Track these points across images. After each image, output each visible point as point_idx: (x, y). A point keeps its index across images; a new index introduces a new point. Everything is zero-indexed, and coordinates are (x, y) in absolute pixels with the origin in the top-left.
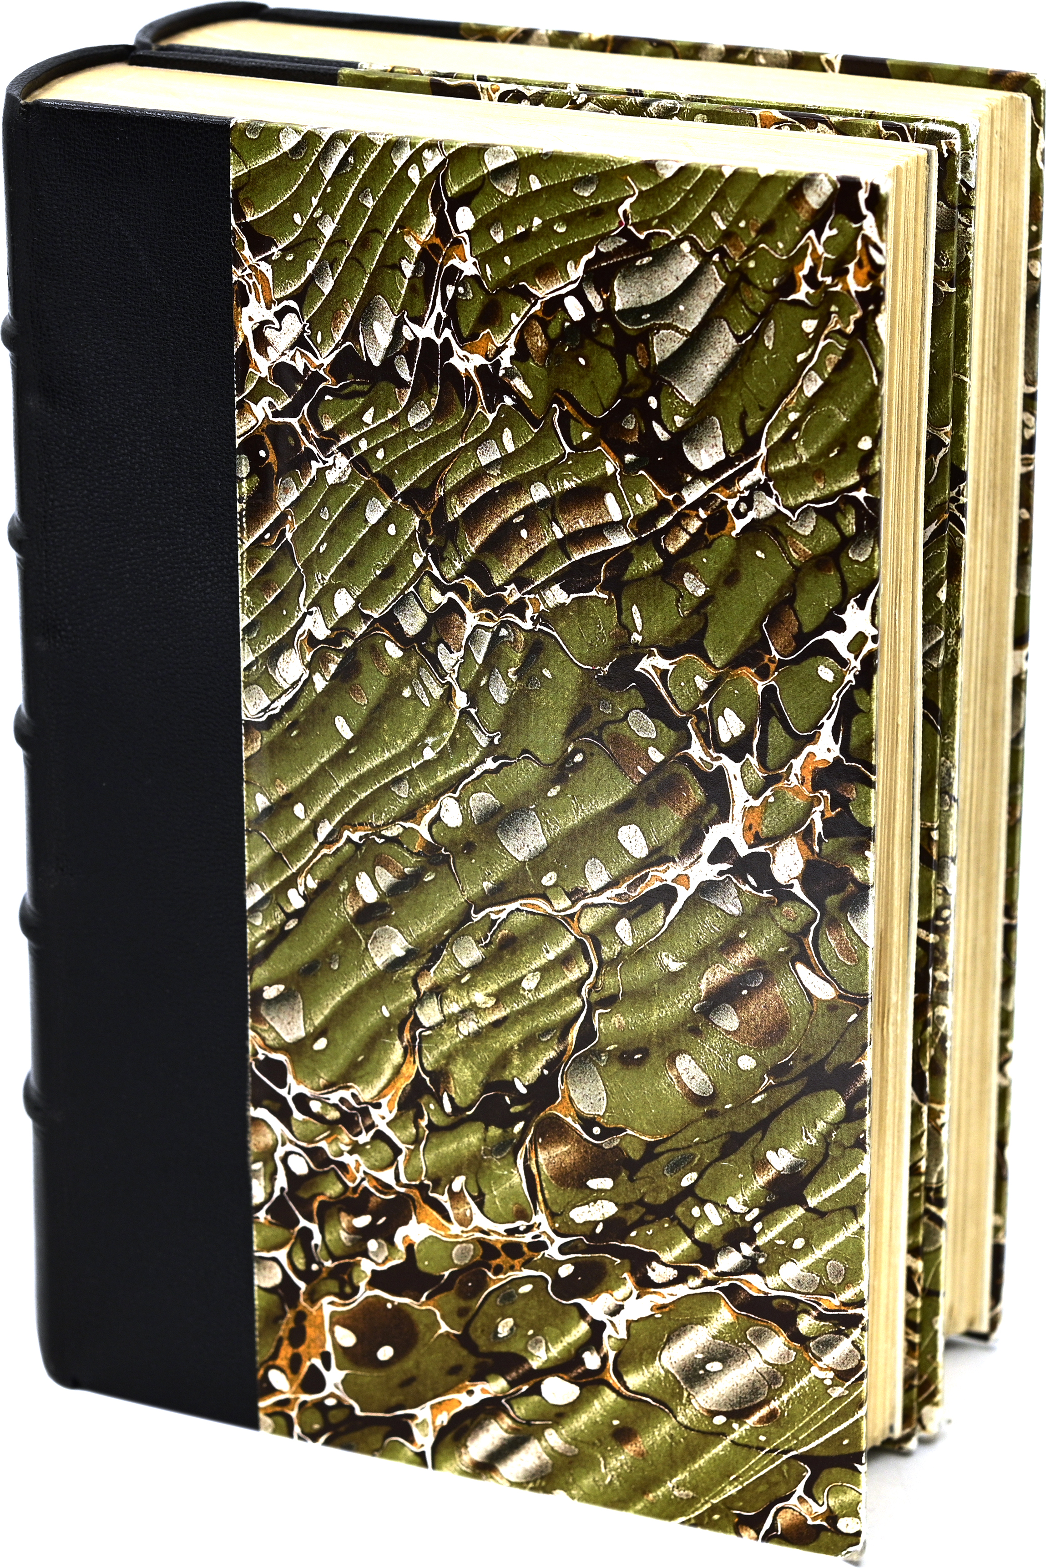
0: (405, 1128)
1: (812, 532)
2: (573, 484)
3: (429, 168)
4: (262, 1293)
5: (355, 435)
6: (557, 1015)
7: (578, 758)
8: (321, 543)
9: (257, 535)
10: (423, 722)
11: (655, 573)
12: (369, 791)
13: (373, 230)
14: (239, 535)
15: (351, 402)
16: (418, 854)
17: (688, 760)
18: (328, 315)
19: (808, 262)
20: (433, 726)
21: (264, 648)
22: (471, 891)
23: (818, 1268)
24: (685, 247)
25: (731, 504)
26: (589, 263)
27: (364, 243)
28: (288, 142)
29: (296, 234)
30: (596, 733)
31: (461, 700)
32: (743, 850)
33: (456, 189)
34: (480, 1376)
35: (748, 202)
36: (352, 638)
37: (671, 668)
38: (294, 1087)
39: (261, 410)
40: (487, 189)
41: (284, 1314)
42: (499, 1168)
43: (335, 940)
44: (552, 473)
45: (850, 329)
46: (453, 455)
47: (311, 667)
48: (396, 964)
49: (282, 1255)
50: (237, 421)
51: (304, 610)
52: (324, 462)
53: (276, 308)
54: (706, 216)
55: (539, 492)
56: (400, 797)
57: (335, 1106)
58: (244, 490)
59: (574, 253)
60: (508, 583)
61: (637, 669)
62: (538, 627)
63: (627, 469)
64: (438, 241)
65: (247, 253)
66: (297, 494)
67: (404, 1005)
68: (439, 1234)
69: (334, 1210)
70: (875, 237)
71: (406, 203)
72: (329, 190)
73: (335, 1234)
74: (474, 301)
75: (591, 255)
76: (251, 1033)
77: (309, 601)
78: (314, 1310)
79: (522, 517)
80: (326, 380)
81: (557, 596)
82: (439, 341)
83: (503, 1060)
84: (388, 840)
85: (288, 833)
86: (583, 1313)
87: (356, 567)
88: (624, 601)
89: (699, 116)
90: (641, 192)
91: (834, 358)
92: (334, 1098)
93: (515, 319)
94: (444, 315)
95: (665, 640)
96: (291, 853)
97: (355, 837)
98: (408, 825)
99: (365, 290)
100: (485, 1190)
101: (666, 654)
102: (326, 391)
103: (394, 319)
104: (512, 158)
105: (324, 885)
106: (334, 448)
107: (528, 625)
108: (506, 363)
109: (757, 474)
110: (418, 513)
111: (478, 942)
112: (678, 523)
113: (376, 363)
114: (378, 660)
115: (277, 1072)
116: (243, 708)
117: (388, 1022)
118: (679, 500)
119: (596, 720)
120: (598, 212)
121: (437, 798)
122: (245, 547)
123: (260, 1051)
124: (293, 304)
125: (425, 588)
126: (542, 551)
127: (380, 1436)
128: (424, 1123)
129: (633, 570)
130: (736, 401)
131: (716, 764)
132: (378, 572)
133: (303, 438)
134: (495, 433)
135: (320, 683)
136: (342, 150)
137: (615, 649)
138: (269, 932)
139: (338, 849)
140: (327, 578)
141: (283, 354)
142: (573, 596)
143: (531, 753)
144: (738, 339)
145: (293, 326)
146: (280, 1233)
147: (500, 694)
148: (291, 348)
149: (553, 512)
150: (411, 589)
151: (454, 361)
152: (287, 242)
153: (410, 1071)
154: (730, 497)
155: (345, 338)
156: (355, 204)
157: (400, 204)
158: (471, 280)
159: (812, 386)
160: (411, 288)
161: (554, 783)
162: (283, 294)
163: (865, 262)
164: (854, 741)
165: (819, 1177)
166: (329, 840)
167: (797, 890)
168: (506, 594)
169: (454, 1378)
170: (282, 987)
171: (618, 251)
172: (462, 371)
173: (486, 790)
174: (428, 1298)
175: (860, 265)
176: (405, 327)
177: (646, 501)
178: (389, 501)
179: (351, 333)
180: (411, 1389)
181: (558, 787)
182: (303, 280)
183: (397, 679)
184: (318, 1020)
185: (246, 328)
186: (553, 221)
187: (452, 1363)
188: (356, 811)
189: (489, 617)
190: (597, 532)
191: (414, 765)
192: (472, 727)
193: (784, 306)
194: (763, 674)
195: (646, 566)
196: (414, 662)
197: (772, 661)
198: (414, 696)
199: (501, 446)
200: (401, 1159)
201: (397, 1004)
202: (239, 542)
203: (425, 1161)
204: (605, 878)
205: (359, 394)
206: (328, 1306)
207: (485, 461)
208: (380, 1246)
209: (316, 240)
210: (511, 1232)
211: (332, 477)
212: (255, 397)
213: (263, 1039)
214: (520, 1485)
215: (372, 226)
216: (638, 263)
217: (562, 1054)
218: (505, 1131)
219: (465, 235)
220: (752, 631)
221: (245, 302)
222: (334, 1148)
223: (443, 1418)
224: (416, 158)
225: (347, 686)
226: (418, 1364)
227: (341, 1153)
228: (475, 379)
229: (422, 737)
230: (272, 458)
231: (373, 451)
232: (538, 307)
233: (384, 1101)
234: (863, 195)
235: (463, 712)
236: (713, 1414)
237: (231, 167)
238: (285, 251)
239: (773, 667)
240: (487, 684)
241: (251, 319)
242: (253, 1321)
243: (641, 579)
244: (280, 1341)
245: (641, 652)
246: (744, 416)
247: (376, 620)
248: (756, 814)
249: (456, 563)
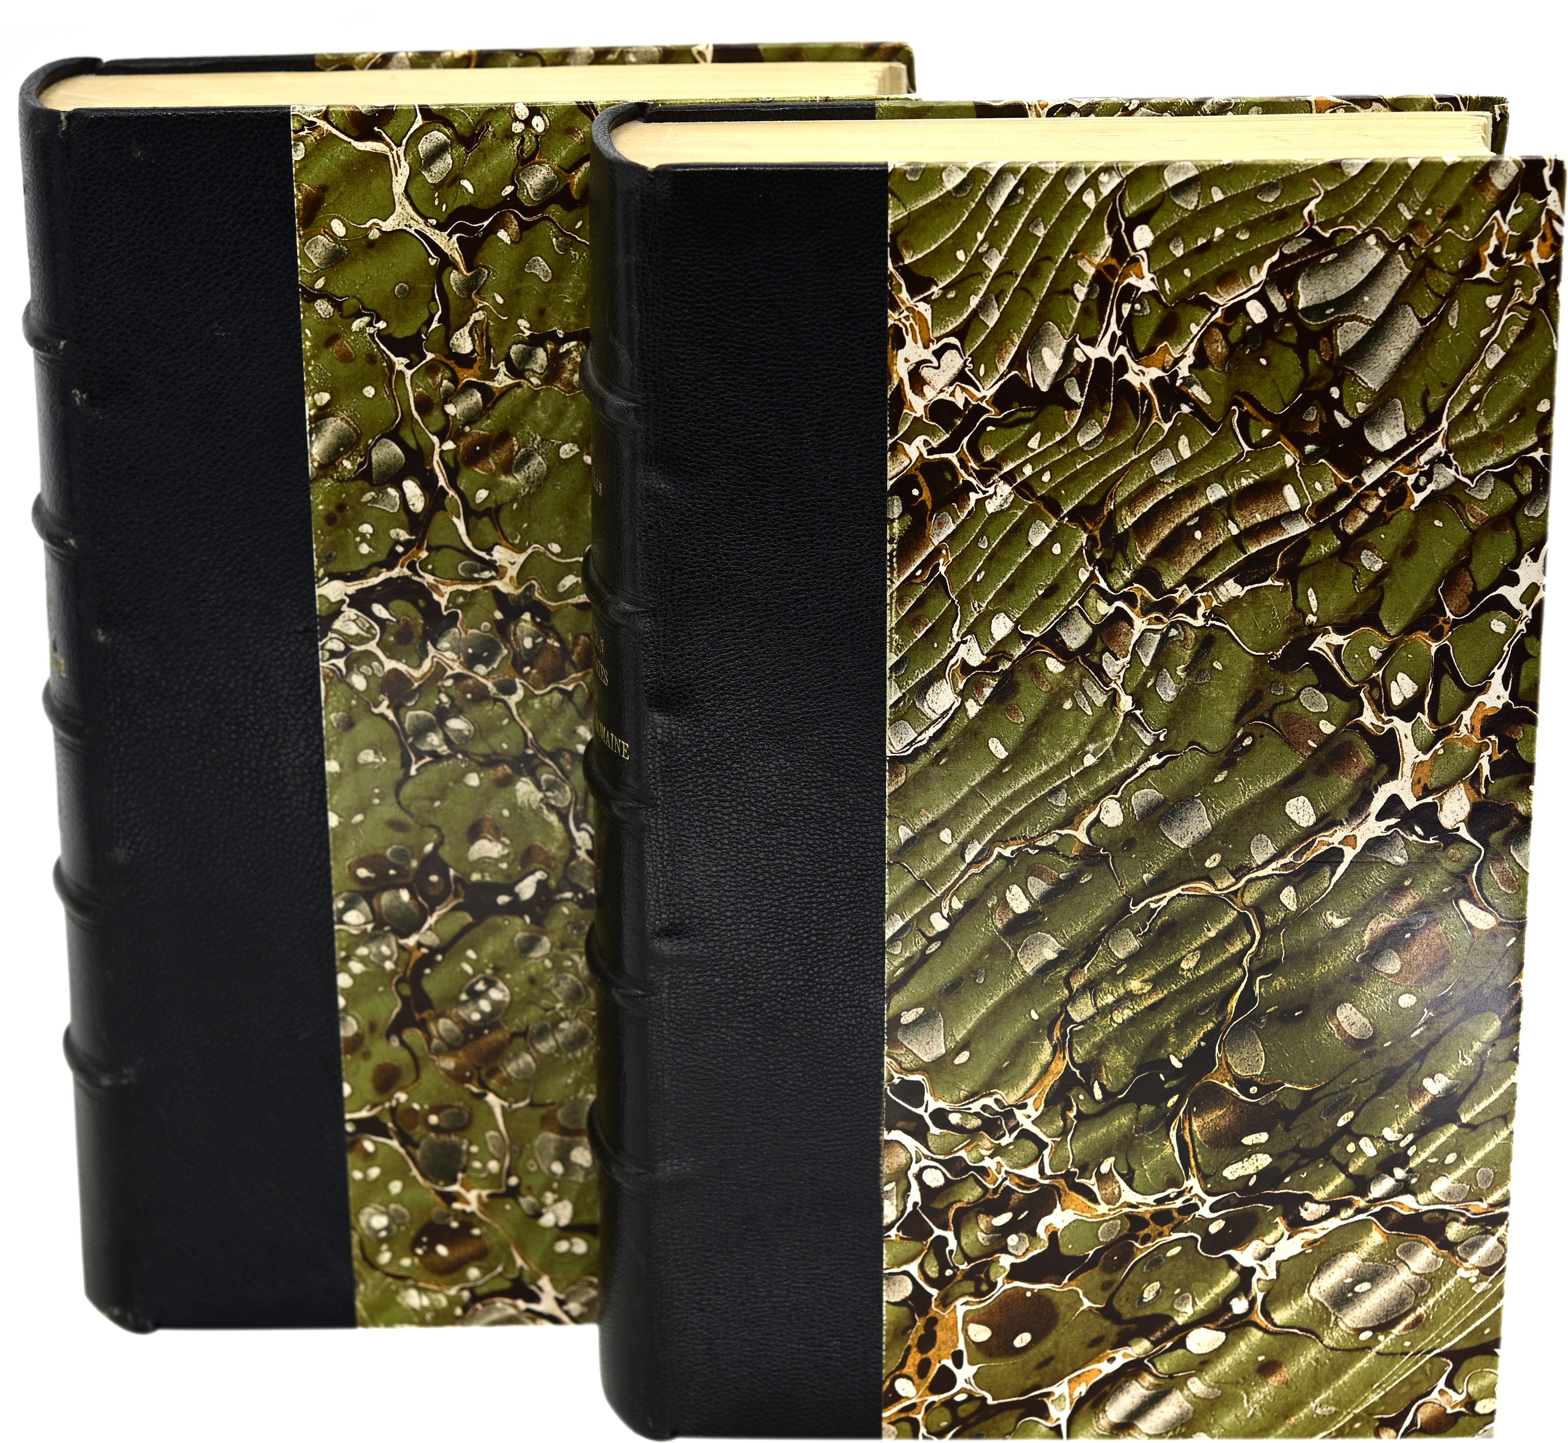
0: (1052, 1122)
1: (1490, 496)
2: (1251, 481)
3: (1106, 191)
4: (891, 1307)
5: (1019, 462)
6: (1216, 989)
7: (1247, 742)
8: (979, 572)
9: (908, 573)
10: (1084, 730)
11: (1332, 555)
12: (1024, 805)
13: (1043, 258)
14: (889, 576)
15: (1016, 430)
16: (1075, 858)
17: (1361, 727)
18: (992, 347)
19: (1494, 242)
20: (1095, 732)
21: (912, 683)
22: (1130, 884)
23: (1469, 1177)
24: (1371, 240)
25: (1411, 480)
26: (1272, 266)
27: (1034, 272)
28: (951, 182)
29: (959, 271)
30: (1266, 716)
31: (1126, 703)
32: (1411, 803)
33: (1134, 208)
34: (1123, 1341)
35: (1434, 191)
36: (1009, 660)
37: (1345, 643)
38: (933, 1103)
39: (915, 449)
40: (1167, 205)
41: (915, 1322)
42: (1150, 1143)
43: (982, 955)
44: (1229, 473)
45: (1532, 301)
46: (1125, 469)
47: (963, 695)
48: (1048, 967)
49: (913, 1268)
50: (889, 464)
51: (957, 639)
52: (984, 492)
53: (934, 347)
54: (1393, 208)
55: (1216, 493)
56: (1058, 807)
57: (977, 1114)
58: (896, 531)
59: (1257, 258)
60: (1179, 584)
61: (1311, 649)
62: (1210, 622)
63: (1307, 460)
64: (1113, 262)
65: (904, 295)
66: (953, 527)
67: (1055, 1005)
68: (1086, 1217)
69: (972, 1214)
70: (1558, 212)
71: (1080, 228)
72: (996, 223)
73: (972, 1237)
74: (1152, 315)
75: (1275, 258)
76: (887, 1059)
77: (964, 630)
78: (946, 1314)
79: (1196, 520)
80: (988, 411)
81: (1232, 589)
82: (1113, 360)
83: (1159, 1040)
84: (1042, 849)
85: (932, 859)
86: (1232, 1263)
87: (1017, 591)
88: (1300, 587)
89: (1254, 109)
90: (1326, 192)
91: (1516, 329)
92: (976, 1107)
93: (1194, 329)
94: (1119, 333)
95: (1340, 617)
96: (935, 878)
97: (1007, 853)
98: (1064, 832)
99: (1034, 318)
100: (1135, 1166)
101: (1340, 631)
102: (989, 422)
103: (1064, 343)
104: (1194, 172)
105: (969, 905)
106: (996, 477)
107: (1200, 622)
108: (1183, 370)
109: (1438, 447)
110: (1085, 529)
111: (1135, 933)
112: (1357, 504)
113: (1044, 388)
114: (1037, 677)
115: (914, 1093)
116: (888, 744)
117: (1036, 1025)
118: (1359, 483)
119: (1267, 702)
120: (1282, 216)
121: (1096, 802)
122: (895, 586)
123: (896, 1075)
124: (953, 340)
125: (1091, 601)
126: (1216, 550)
127: (1012, 1420)
128: (1072, 1114)
129: (1310, 555)
130: (1418, 381)
131: (1387, 727)
132: (1040, 592)
133: (962, 472)
134: (1171, 441)
135: (973, 708)
136: (1012, 182)
137: (1288, 632)
138: (909, 959)
139: (987, 867)
140: (984, 605)
141: (941, 391)
142: (1247, 588)
143: (1199, 745)
144: (1422, 321)
145: (953, 362)
146: (912, 1246)
147: (1168, 692)
148: (951, 384)
149: (1229, 510)
150: (1076, 604)
151: (1129, 377)
152: (948, 280)
153: (1059, 1067)
154: (1410, 473)
155: (1010, 368)
156: (1026, 235)
157: (1073, 229)
158: (1149, 296)
159: (1492, 360)
160: (1085, 310)
161: (1220, 770)
162: (943, 332)
163: (1549, 235)
164: (1524, 685)
165: (1473, 1095)
166: (976, 861)
167: (1464, 833)
168: (1177, 595)
169: (1095, 1349)
170: (921, 1010)
171: (1302, 252)
172: (1137, 385)
173: (1150, 786)
174: (1070, 1280)
175: (1544, 238)
176: (1076, 349)
177: (1323, 488)
178: (1054, 522)
179: (1018, 362)
180: (1047, 1369)
181: (1225, 773)
182: (965, 316)
183: (1057, 693)
184: (960, 1034)
185: (901, 370)
186: (1236, 229)
187: (1094, 1335)
188: (1006, 829)
189: (1158, 620)
190: (1274, 524)
191: (1073, 774)
192: (1137, 728)
193: (1469, 285)
194: (1437, 635)
195: (1324, 549)
196: (1076, 675)
197: (1446, 622)
198: (1076, 707)
199: (1176, 453)
200: (1046, 1153)
201: (1047, 1005)
202: (889, 583)
203: (1071, 1150)
204: (1271, 850)
205: (1023, 421)
206: (960, 1307)
207: (1158, 470)
208: (1021, 1239)
209: (980, 274)
210: (1159, 1202)
211: (991, 507)
212: (909, 438)
213: (900, 1063)
214: (1160, 1436)
215: (1043, 255)
216: (1323, 261)
217: (1221, 1023)
218: (1158, 1107)
219: (1143, 253)
220: (1428, 597)
221: (901, 344)
222: (974, 1154)
223: (1082, 1389)
224: (1092, 182)
225: (1003, 707)
226: (1056, 1344)
227: (982, 1158)
228: (1151, 391)
229: (1082, 745)
230: (927, 496)
231: (1038, 475)
232: (1219, 314)
233: (1030, 1101)
234: (1547, 173)
235: (1129, 715)
236: (1359, 1331)
237: (890, 211)
238: (946, 289)
239: (1447, 627)
240: (1154, 685)
241: (907, 360)
242: (881, 1336)
243: (1318, 563)
244: (909, 1349)
245: (1314, 632)
246: (1426, 394)
247: (1036, 639)
248: (1426, 769)
249: (1125, 573)
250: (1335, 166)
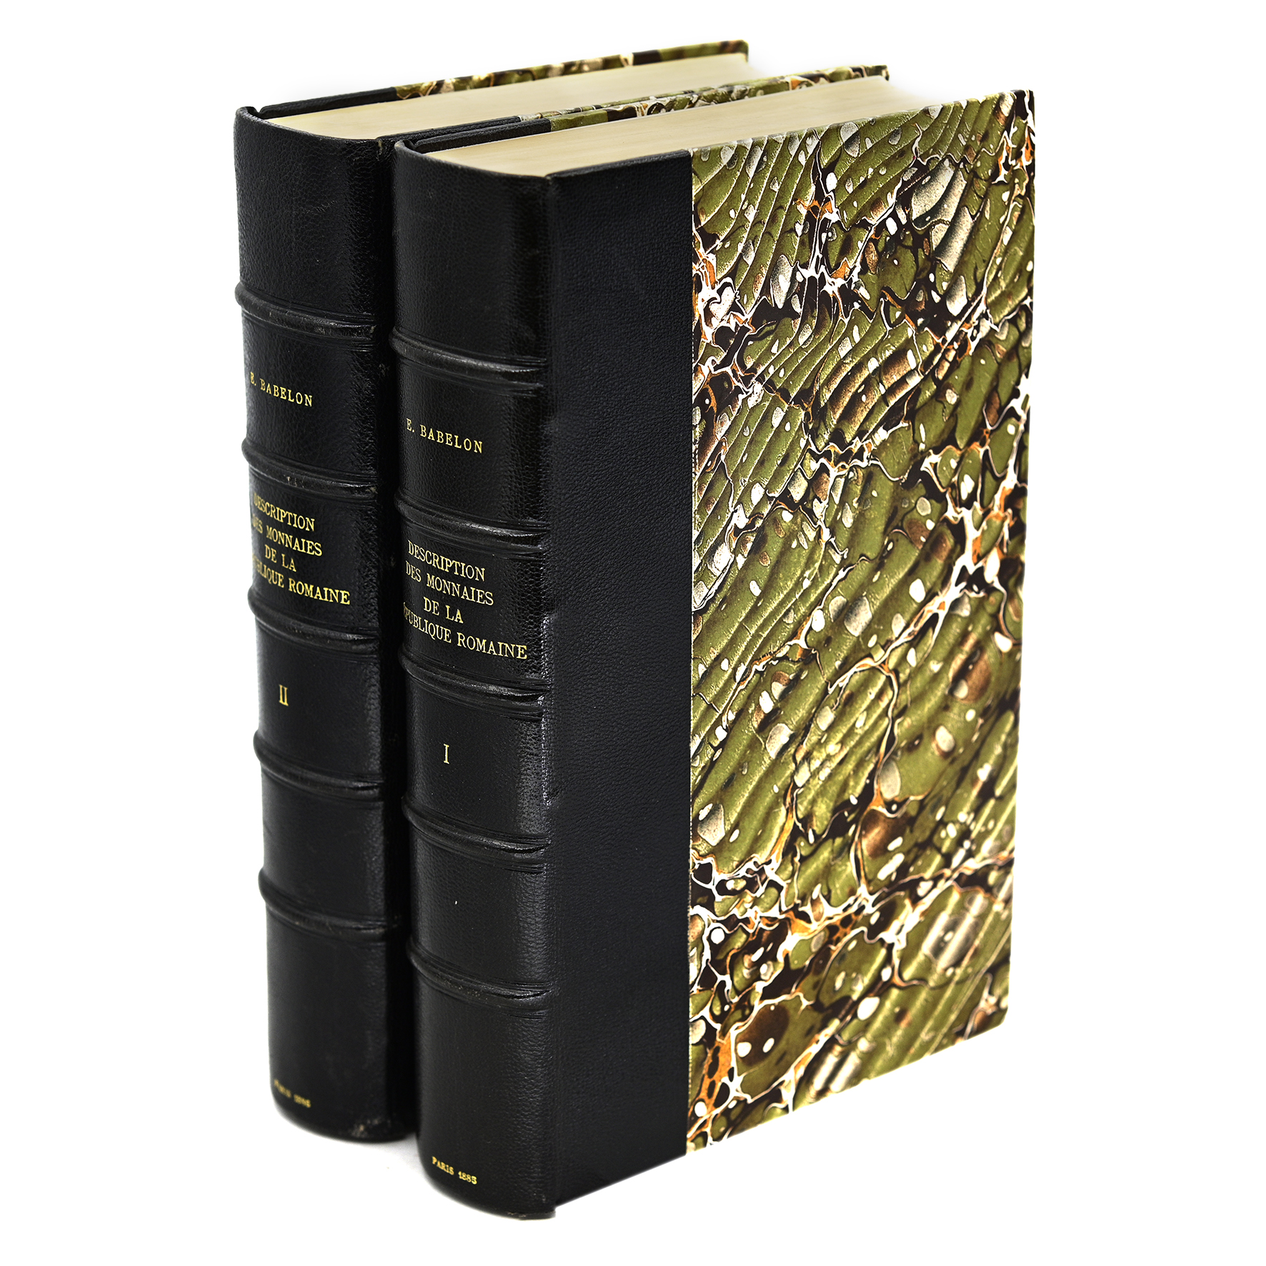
0: (786, 869)
1: (1007, 337)
2: (891, 352)
3: (810, 151)
4: (695, 1047)
5: (766, 365)
6: (874, 738)
7: (890, 546)
8: (744, 455)
9: (703, 466)
10: (803, 561)
11: (932, 397)
12: (770, 628)
13: (779, 207)
14: (693, 470)
15: (764, 341)
16: (798, 662)
17: (946, 520)
18: (751, 282)
19: (1005, 154)
20: (809, 562)
21: (706, 550)
22: (828, 672)
23: (999, 837)
24: (947, 163)
25: (970, 332)
26: (899, 191)
27: (774, 219)
28: (726, 157)
29: (732, 226)
30: (900, 524)
31: (826, 535)
32: (971, 569)
33: (826, 161)
34: (824, 1025)
35: (975, 122)
36: (762, 518)
37: (939, 461)
38: (717, 877)
39: (707, 368)
40: (843, 156)
41: (706, 1053)
42: (840, 866)
43: (746, 752)
44: (880, 348)
45: (1023, 193)
46: (824, 358)
47: (735, 552)
48: (785, 748)
49: (706, 1013)
50: (693, 382)
51: (732, 510)
52: (747, 393)
53: (718, 287)
54: (956, 138)
55: (873, 364)
56: (788, 624)
57: (744, 877)
58: (697, 434)
59: (889, 187)
60: (854, 438)
61: (922, 469)
62: (871, 462)
63: (919, 329)
64: (816, 203)
65: (701, 250)
66: (729, 423)
67: (787, 778)
68: (806, 936)
69: (741, 955)
70: (1032, 128)
71: (797, 181)
72: (752, 186)
73: (740, 975)
74: (837, 237)
75: (899, 185)
76: (692, 851)
77: (735, 502)
78: (724, 1042)
79: (863, 387)
80: (749, 330)
81: (882, 435)
82: (817, 277)
83: (844, 787)
84: (781, 659)
85: (717, 686)
86: (882, 941)
87: (766, 464)
88: (916, 423)
90: (923, 132)
91: (1017, 214)
92: (742, 872)
93: (860, 245)
94: (821, 256)
95: (937, 442)
96: (718, 700)
97: (760, 668)
98: (791, 643)
99: (774, 254)
100: (831, 887)
101: (936, 452)
102: (750, 338)
103: (791, 269)
104: (856, 129)
105: (738, 716)
106: (753, 380)
107: (864, 464)
108: (855, 279)
109: (982, 308)
110: (803, 408)
111: (831, 708)
112: (943, 358)
113: (780, 306)
114: (778, 528)
115: (705, 872)
116: (693, 602)
117: (777, 795)
118: (944, 341)
119: (900, 514)
120: (902, 153)
121: (810, 614)
122: (697, 477)
123: (697, 862)
124: (729, 280)
125: (806, 462)
126: (873, 407)
127: (762, 1111)
128: (797, 859)
129: (921, 400)
130: (972, 260)
131: (959, 517)
132: (779, 462)
133: (734, 379)
134: (848, 333)
135: (741, 561)
136: (760, 152)
137: (911, 459)
138: (704, 767)
139: (749, 682)
140: (747, 480)
141: (722, 320)
142: (890, 431)
143: (865, 556)
144: (973, 217)
145: (729, 295)
146: (705, 994)
147: (848, 520)
148: (727, 314)
149: (880, 377)
150: (799, 466)
151: (827, 288)
152: (726, 233)
153: (789, 826)
154: (969, 328)
155: (761, 294)
156: (768, 190)
157: (794, 182)
158: (836, 225)
159: (1006, 237)
160: (802, 243)
161: (875, 571)
162: (723, 274)
163: (1029, 145)
164: (1023, 469)
165: (1001, 774)
166: (743, 680)
167: (997, 585)
168: (852, 446)
169: (809, 1037)
170: (710, 806)
171: (913, 178)
172: (831, 294)
173: (839, 594)
174: (796, 988)
175: (1027, 148)
176: (798, 273)
177: (928, 348)
178: (787, 406)
179: (766, 290)
180: (783, 1063)
181: (879, 573)
182: (735, 260)
183: (789, 537)
184: (733, 817)
185: (699, 308)
186: (879, 168)
187: (808, 1026)
188: (760, 649)
189: (843, 467)
190: (902, 382)
191: (797, 596)
192: (831, 552)
193: (994, 187)
194: (982, 445)
195: (928, 394)
196: (799, 520)
197: (987, 432)
198: (799, 545)
199: (852, 340)
200: (783, 893)
201: (783, 779)
202: (693, 475)
203: (796, 888)
204: (903, 624)
205: (768, 333)
206: (733, 1033)
207: (843, 354)
208: (769, 966)
209: (743, 226)
210: (845, 910)
211: (751, 403)
212: (703, 361)
213: (698, 852)
214: (843, 1090)
215: (778, 205)
216: (923, 183)
217: (877, 762)
218: (844, 838)
219: (832, 194)
220: (978, 417)
221: (699, 289)
222: (742, 909)
223: (801, 1071)
224: (803, 147)
225: (758, 556)
226: (787, 1043)
227: (746, 911)
228: (838, 296)
229: (803, 572)
230: (714, 403)
231: (777, 372)
232: (872, 232)
233: (773, 857)
234: (1027, 100)
235: (828, 543)
236: (946, 970)
237: (693, 187)
238: (724, 241)
239: (987, 436)
240: (841, 517)
241: (703, 300)
242: (688, 1072)
243: (925, 404)
244: (704, 1076)
245: (925, 454)
246: (976, 269)
247: (777, 499)
248: (978, 543)
249: (825, 436)
250: (926, 112)
